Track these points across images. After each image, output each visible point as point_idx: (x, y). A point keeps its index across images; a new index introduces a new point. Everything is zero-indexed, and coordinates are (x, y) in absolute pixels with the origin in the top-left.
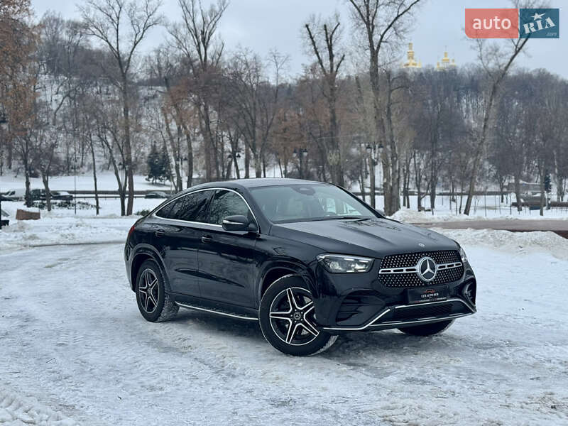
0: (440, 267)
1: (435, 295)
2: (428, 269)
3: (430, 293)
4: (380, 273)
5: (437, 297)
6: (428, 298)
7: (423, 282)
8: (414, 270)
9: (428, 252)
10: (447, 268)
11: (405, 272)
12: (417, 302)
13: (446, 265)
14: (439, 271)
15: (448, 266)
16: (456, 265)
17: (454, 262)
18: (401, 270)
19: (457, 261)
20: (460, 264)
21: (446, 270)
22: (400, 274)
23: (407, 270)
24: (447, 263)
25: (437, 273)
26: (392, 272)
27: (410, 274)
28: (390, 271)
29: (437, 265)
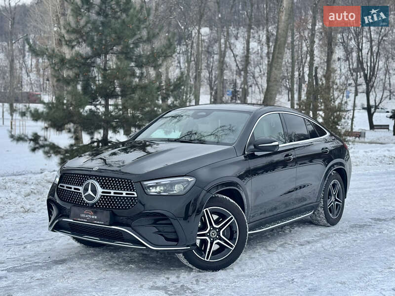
0: (103, 192)
1: (93, 217)
2: (90, 192)
3: (88, 214)
4: (59, 187)
5: (95, 220)
6: (85, 218)
7: (87, 203)
8: (79, 190)
9: (96, 176)
10: (112, 194)
11: (73, 190)
13: (112, 192)
14: (102, 195)
15: (115, 193)
16: (127, 194)
17: (124, 190)
18: (71, 188)
19: (131, 191)
20: (133, 194)
21: (114, 197)
22: (70, 191)
23: (75, 189)
24: (115, 190)
25: (101, 197)
26: (65, 188)
27: (77, 193)
28: (63, 187)
29: (100, 190)
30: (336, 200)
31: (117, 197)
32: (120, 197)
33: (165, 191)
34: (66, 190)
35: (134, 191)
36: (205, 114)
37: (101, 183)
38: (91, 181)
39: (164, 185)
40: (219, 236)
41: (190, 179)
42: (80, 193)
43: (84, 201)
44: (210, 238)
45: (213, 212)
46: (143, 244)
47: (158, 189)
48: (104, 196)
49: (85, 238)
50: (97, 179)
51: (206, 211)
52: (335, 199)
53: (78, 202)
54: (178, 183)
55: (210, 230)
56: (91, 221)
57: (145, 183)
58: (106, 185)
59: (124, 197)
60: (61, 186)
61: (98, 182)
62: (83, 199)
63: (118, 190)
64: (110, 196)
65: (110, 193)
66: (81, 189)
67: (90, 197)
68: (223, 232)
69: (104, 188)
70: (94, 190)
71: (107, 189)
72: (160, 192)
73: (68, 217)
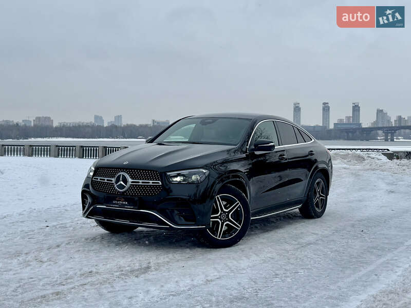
0: (132, 182)
1: (124, 203)
2: (121, 182)
3: (120, 201)
4: (93, 179)
5: (125, 205)
6: (117, 204)
7: (118, 192)
8: (111, 181)
9: (126, 169)
11: (106, 181)
12: (108, 205)
13: (141, 181)
14: (132, 185)
15: (143, 182)
16: (153, 183)
17: (151, 180)
18: (104, 180)
19: (156, 180)
20: (159, 183)
21: (142, 185)
22: (104, 182)
23: (107, 180)
24: (143, 180)
25: (130, 187)
26: (99, 180)
27: (110, 183)
28: (98, 179)
29: (130, 180)
30: (321, 196)
31: (144, 185)
32: (147, 186)
33: (184, 180)
34: (100, 182)
35: (159, 180)
36: (211, 121)
37: (131, 174)
38: (122, 173)
39: (183, 175)
40: (229, 218)
41: (204, 171)
42: (112, 183)
43: (116, 190)
44: (221, 220)
45: (223, 199)
46: (168, 224)
47: (178, 179)
48: (133, 185)
49: (117, 221)
50: (127, 172)
51: (218, 198)
52: (320, 194)
53: (111, 191)
54: (195, 174)
55: (221, 213)
56: (123, 206)
57: (168, 174)
58: (135, 176)
59: (150, 186)
60: (95, 178)
61: (129, 174)
62: (115, 188)
63: (146, 180)
64: (139, 185)
65: (139, 182)
66: (114, 180)
67: (121, 187)
68: (231, 215)
69: (133, 179)
70: (125, 181)
71: (136, 179)
72: (180, 181)
73: (102, 204)
